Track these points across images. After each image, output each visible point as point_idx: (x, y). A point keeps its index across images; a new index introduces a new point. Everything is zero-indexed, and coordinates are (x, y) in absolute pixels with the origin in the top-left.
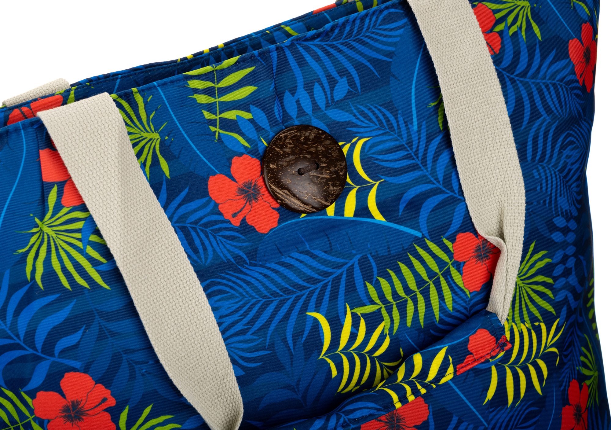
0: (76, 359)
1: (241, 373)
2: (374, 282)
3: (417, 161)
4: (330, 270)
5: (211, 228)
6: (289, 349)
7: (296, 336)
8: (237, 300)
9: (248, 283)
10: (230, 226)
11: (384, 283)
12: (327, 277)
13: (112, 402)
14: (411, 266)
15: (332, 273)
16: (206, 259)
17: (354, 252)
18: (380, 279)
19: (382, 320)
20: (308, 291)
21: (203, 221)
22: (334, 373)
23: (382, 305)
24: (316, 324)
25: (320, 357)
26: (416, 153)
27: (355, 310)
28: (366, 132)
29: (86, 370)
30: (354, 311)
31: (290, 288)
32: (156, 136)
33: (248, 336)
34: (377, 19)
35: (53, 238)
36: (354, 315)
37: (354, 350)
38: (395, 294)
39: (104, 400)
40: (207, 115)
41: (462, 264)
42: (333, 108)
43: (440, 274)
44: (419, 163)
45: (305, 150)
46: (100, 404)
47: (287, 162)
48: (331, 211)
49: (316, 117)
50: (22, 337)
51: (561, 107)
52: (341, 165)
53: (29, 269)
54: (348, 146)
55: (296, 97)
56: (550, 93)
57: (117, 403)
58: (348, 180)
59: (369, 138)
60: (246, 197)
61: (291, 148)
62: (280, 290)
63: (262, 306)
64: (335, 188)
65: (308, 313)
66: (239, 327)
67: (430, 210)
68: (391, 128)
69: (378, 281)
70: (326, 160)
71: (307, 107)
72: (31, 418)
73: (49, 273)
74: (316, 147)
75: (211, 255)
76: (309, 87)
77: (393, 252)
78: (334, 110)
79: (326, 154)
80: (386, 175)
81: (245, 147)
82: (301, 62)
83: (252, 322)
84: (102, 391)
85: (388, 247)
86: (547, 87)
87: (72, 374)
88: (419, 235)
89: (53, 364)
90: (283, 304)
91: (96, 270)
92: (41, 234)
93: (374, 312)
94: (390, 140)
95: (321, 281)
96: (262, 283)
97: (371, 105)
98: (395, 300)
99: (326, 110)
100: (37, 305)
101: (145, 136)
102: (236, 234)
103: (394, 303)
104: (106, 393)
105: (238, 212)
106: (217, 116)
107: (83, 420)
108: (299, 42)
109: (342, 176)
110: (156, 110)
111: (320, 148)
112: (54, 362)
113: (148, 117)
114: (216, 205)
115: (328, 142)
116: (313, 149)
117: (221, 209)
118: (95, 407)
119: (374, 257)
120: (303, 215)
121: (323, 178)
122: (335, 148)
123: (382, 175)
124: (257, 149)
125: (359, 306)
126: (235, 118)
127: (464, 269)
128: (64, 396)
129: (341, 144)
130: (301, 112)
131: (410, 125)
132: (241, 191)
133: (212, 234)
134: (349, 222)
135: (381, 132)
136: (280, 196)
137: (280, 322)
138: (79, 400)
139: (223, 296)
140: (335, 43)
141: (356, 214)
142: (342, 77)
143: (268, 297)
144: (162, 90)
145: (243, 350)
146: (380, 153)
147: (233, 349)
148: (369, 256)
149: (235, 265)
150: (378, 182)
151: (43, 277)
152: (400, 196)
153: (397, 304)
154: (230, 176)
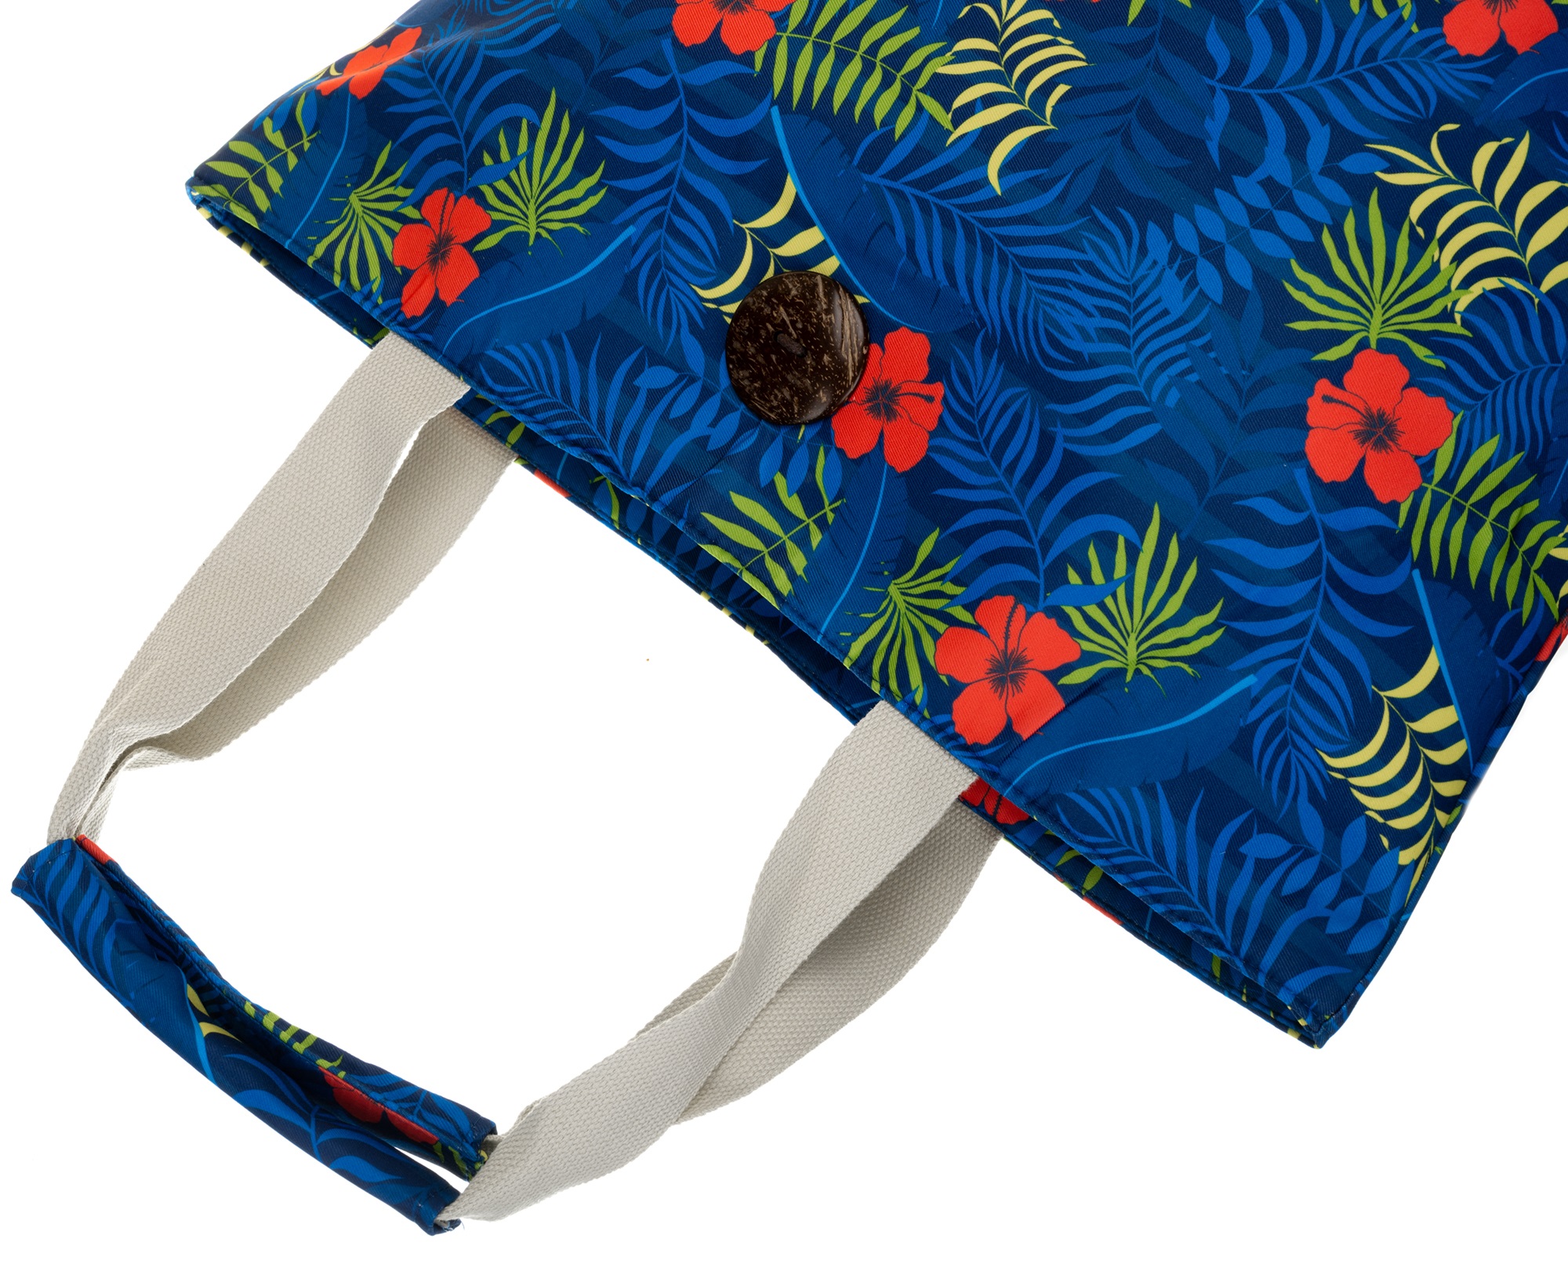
0: (1294, 482)
1: (1152, 227)
2: (889, 127)
3: (674, 192)
4: (914, 205)
5: (971, 419)
6: (1070, 183)
7: (1043, 185)
8: (1048, 310)
9: (1013, 311)
10: (949, 396)
11: (880, 112)
12: (927, 201)
13: (1323, 386)
14: (829, 90)
15: (917, 198)
16: (1019, 395)
17: (865, 189)
18: (878, 122)
19: (936, 77)
20: (967, 216)
21: (968, 438)
22: (1062, 89)
23: (914, 92)
24: (1006, 169)
25: (1052, 127)
26: (664, 202)
27: (948, 126)
28: (688, 297)
29: (1301, 456)
30: (949, 126)
31: (979, 244)
32: (893, 590)
33: (1092, 256)
35: (1138, 636)
36: (957, 121)
37: (1008, 86)
38: (886, 83)
39: (1327, 399)
40: (816, 537)
41: (775, 16)
42: (689, 369)
43: (812, 38)
44: (675, 185)
45: (769, 369)
46: (1337, 401)
47: (802, 382)
48: (829, 266)
49: (717, 386)
50: (1313, 582)
52: (755, 303)
53: (1207, 641)
54: (724, 308)
55: (709, 431)
56: (448, 71)
57: (1320, 377)
58: (770, 273)
59: (694, 287)
60: (893, 401)
61: (780, 391)
62: (992, 255)
63: (1034, 267)
64: (791, 286)
65: (999, 193)
66: (1086, 279)
67: (729, 122)
68: (656, 267)
69: (883, 123)
70: (761, 328)
71: (711, 407)
72: (1431, 487)
73: (1195, 605)
74: (754, 356)
75: (1009, 393)
76: (684, 423)
77: (826, 131)
78: (692, 366)
80: (725, 222)
81: (826, 454)
82: (652, 457)
84: (1317, 412)
85: (823, 143)
86: (442, 82)
87: (1319, 473)
88: (775, 112)
89: (1323, 509)
90: (1010, 237)
91: (1142, 542)
92: (1147, 658)
93: (932, 96)
94: (674, 254)
95: (939, 207)
96: (1000, 291)
97: (647, 317)
98: (895, 78)
99: (699, 379)
100: (1254, 593)
101: (904, 604)
102: (955, 378)
103: (899, 76)
104: (1314, 403)
105: (922, 396)
106: (808, 524)
107: (1379, 410)
108: (625, 478)
109: (769, 289)
110: (856, 614)
111: (751, 349)
112: (1320, 510)
113: (875, 619)
114: (933, 435)
115: (737, 344)
116: (761, 358)
117: (932, 424)
118: (1347, 405)
119: (852, 152)
120: (862, 300)
121: (789, 314)
122: (740, 326)
123: (729, 229)
124: (818, 434)
125: (938, 123)
126: (796, 497)
127: (779, 8)
128: (1362, 462)
129: (729, 320)
130: (724, 410)
131: (634, 242)
132: (891, 414)
133: (978, 412)
134: (827, 228)
135: (672, 276)
136: (856, 355)
137: (1038, 224)
138: (1352, 435)
139: (1056, 334)
140: (595, 429)
141: (809, 224)
142: (639, 388)
143: (1014, 266)
144: (822, 625)
145: (1117, 250)
146: (701, 256)
147: (1126, 264)
148: (855, 162)
149: (1001, 347)
150: (744, 226)
151: (1205, 610)
152: (740, 179)
153: (898, 71)
154: (880, 443)
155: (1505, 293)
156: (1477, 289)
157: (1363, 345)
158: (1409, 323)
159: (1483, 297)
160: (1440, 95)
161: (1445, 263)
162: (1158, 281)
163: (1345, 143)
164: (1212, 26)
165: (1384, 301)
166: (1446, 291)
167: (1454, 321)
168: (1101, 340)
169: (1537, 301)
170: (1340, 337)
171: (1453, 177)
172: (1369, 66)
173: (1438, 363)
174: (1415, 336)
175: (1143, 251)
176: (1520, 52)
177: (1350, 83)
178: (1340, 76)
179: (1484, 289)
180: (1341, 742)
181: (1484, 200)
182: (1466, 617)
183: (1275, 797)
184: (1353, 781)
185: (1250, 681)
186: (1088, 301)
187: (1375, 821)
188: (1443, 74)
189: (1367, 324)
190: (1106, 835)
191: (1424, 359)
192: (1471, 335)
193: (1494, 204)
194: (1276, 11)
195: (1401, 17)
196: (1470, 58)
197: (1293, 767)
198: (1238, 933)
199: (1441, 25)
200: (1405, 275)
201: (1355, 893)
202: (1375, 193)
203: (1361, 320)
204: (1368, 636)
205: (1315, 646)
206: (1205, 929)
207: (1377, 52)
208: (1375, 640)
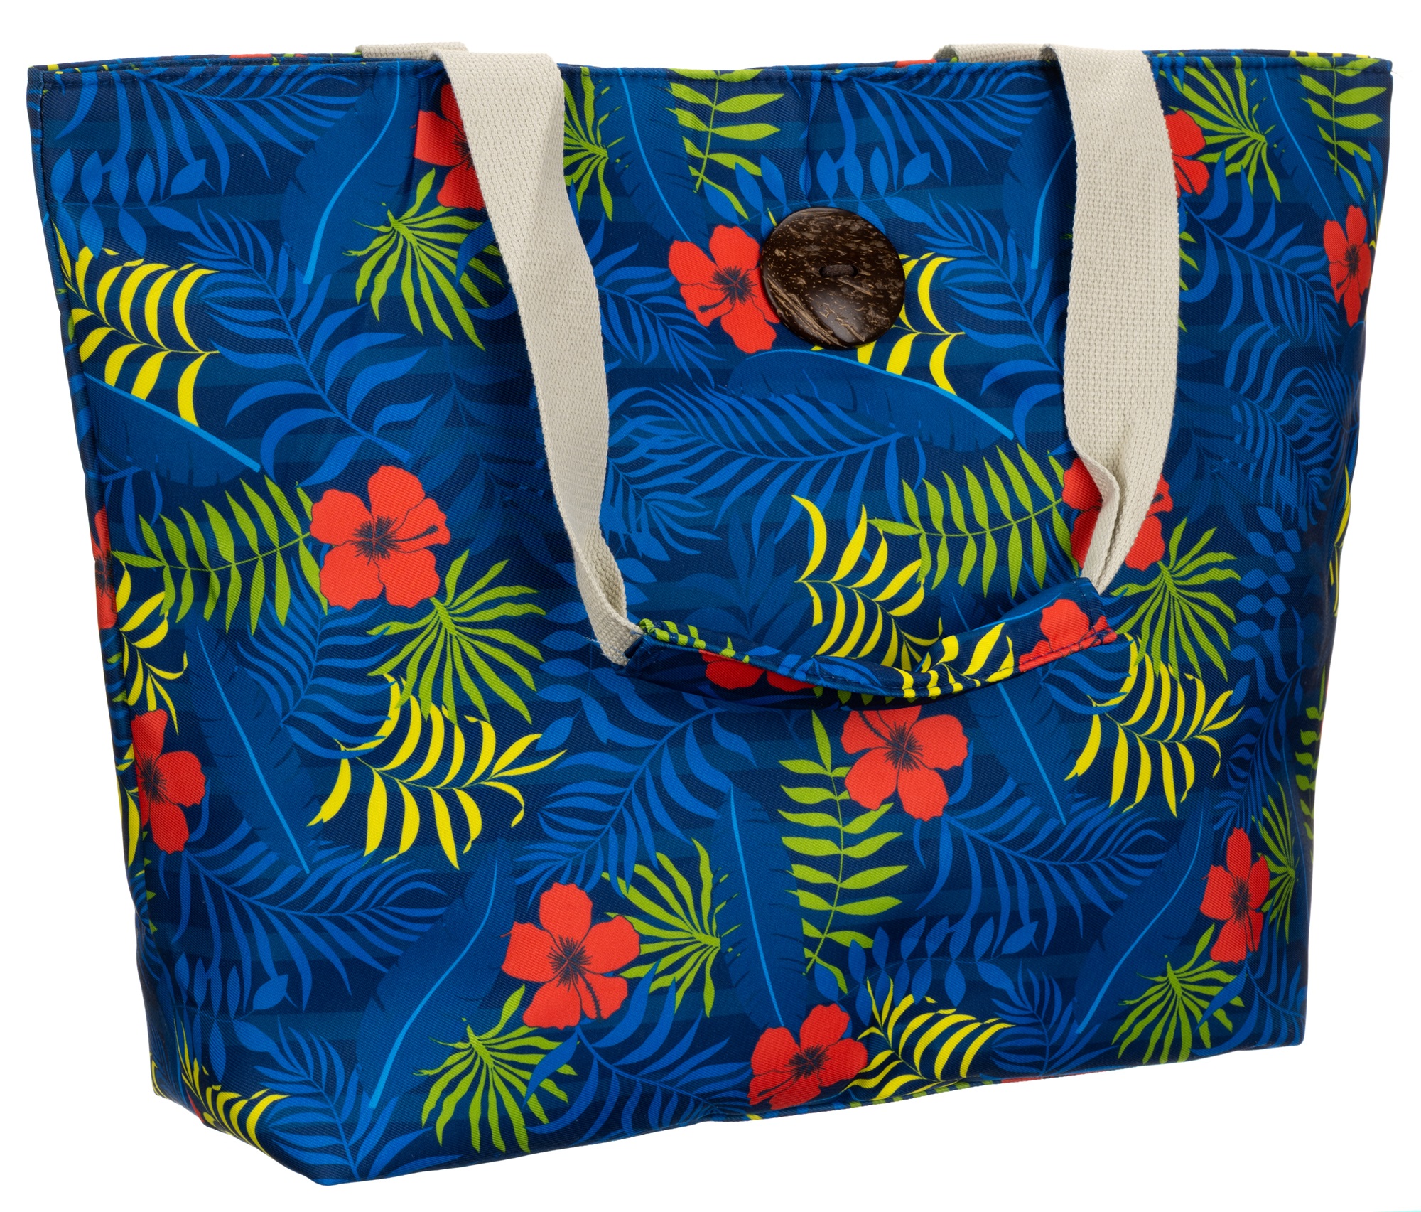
1: (663, 556)
2: (916, 487)
3: (1028, 319)
4: (846, 440)
5: (662, 315)
6: (751, 545)
7: (769, 527)
8: (684, 433)
9: (707, 414)
10: (693, 321)
11: (933, 493)
12: (838, 450)
13: (443, 537)
14: (985, 483)
15: (848, 447)
16: (646, 355)
17: (892, 426)
18: (928, 485)
19: (917, 556)
20: (802, 460)
21: (652, 300)
22: (818, 618)
23: (922, 531)
24: (804, 522)
26: (1029, 306)
27: (875, 522)
28: (948, 248)
29: (416, 469)
30: (873, 522)
31: (775, 445)
32: (603, 152)
33: (688, 498)
34: (999, 81)
35: (412, 247)
36: (872, 531)
37: (858, 589)
38: (948, 521)
39: (433, 529)
40: (689, 147)
41: (1075, 513)
42: (900, 196)
43: (1033, 516)
44: (1031, 324)
45: (838, 243)
46: (425, 534)
47: (805, 252)
48: (865, 355)
49: (867, 204)
50: (328, 386)
51: (1299, 320)
52: (895, 284)
53: (361, 284)
54: (913, 263)
55: (839, 164)
56: (1282, 289)
57: (451, 542)
58: (903, 315)
59: (951, 259)
60: (727, 290)
61: (816, 234)
62: (758, 444)
63: (721, 457)
64: (878, 316)
65: (795, 497)
66: (677, 477)
67: (1035, 402)
68: (993, 253)
69: (923, 487)
70: (872, 268)
71: (855, 182)
72: (301, 537)
73: (393, 299)
74: (859, 244)
75: (654, 353)
76: (864, 153)
77: (958, 447)
78: (900, 199)
79: (872, 259)
80: (969, 326)
81: (739, 215)
82: (858, 110)
83: (701, 477)
84: (432, 513)
85: (952, 437)
86: (1280, 276)
87: (392, 470)
88: (1009, 435)
89: (367, 445)
90: (757, 467)
91: (469, 314)
92: (391, 238)
93: (906, 538)
94: (988, 271)
95: (826, 452)
96: (729, 421)
97: (966, 207)
98: (946, 532)
99: (886, 195)
100: (363, 341)
101: (585, 147)
102: (701, 337)
103: (944, 536)
104: (439, 518)
105: (710, 307)
106: (704, 154)
107: (389, 555)
108: (860, 79)
109: (894, 301)
110: (612, 112)
111: (864, 247)
112: (368, 442)
113: (596, 119)
114: (678, 285)
115: (880, 244)
116: (853, 246)
117: (684, 291)
118: (415, 538)
119: (928, 446)
120: (817, 348)
121: (859, 293)
122: (889, 255)
123: (963, 324)
124: (759, 226)
125: (884, 519)
126: (732, 167)
127: (1077, 522)
128: (368, 505)
129: (902, 257)
130: (843, 189)
131: (1025, 257)
132: (720, 278)
133: (662, 323)
134: (892, 379)
136: (783, 302)
137: (746, 494)
138: (392, 519)
139: (663, 419)
141: (907, 372)
142: (922, 152)
143: (736, 448)
144: (627, 83)
145: (675, 518)
146: (966, 287)
147: (659, 511)
148: (917, 440)
149: (691, 382)
150: (953, 335)
151: (383, 302)
152: (986, 368)
153: (948, 540)
154: (707, 251)
155: (371, 731)
156: (394, 713)
157: (441, 594)
158: (422, 641)
159: (384, 712)
160: (545, 838)
161: (434, 712)
162: (626, 517)
163: (581, 739)
164: (751, 757)
165: (454, 641)
166: (415, 692)
167: (391, 673)
168: (627, 438)
169: (343, 748)
170: (462, 585)
171: (483, 783)
172: (614, 817)
173: (375, 632)
174: (409, 636)
175: (655, 532)
176: (516, 924)
177: (617, 790)
178: (628, 790)
179: (389, 719)
180: (206, 292)
181: (446, 786)
182: (191, 473)
183: (216, 215)
184: (173, 273)
185: (308, 278)
186: (661, 462)
187: (131, 260)
188: (556, 857)
189: (452, 612)
190: (305, 91)
191: (388, 624)
192: (370, 674)
193: (436, 790)
194: (716, 807)
195: (623, 877)
196: (547, 886)
197: (223, 245)
198: (156, 97)
199: (590, 895)
200: (455, 675)
201: (99, 200)
202: (529, 719)
203: (458, 611)
204: (255, 384)
205: (286, 340)
206: (180, 81)
207: (617, 833)
208: (247, 387)
